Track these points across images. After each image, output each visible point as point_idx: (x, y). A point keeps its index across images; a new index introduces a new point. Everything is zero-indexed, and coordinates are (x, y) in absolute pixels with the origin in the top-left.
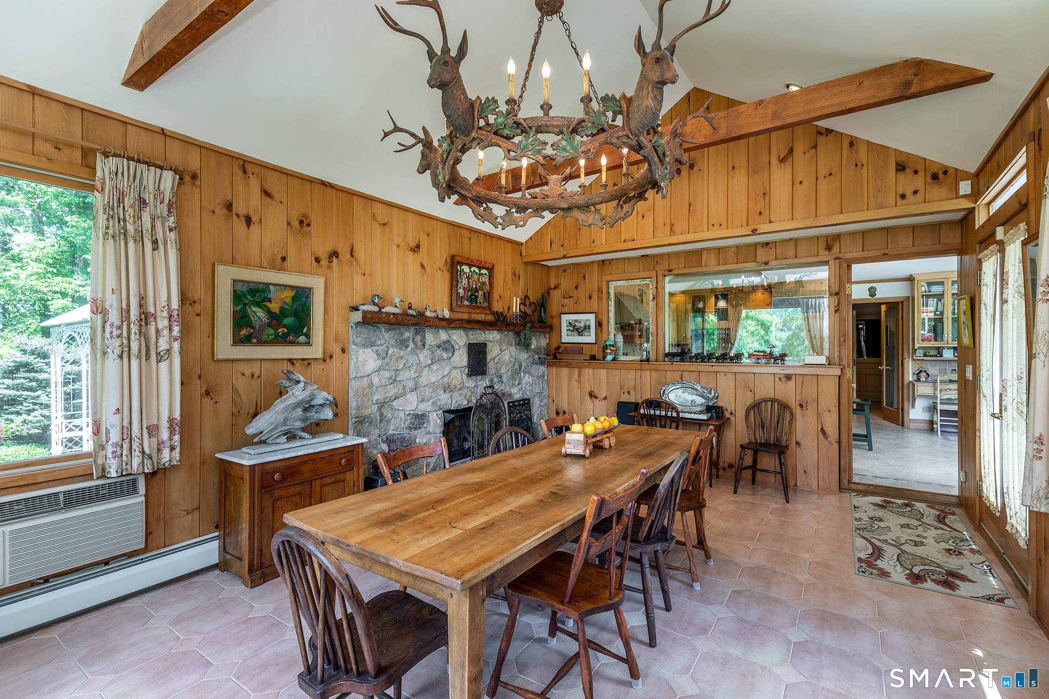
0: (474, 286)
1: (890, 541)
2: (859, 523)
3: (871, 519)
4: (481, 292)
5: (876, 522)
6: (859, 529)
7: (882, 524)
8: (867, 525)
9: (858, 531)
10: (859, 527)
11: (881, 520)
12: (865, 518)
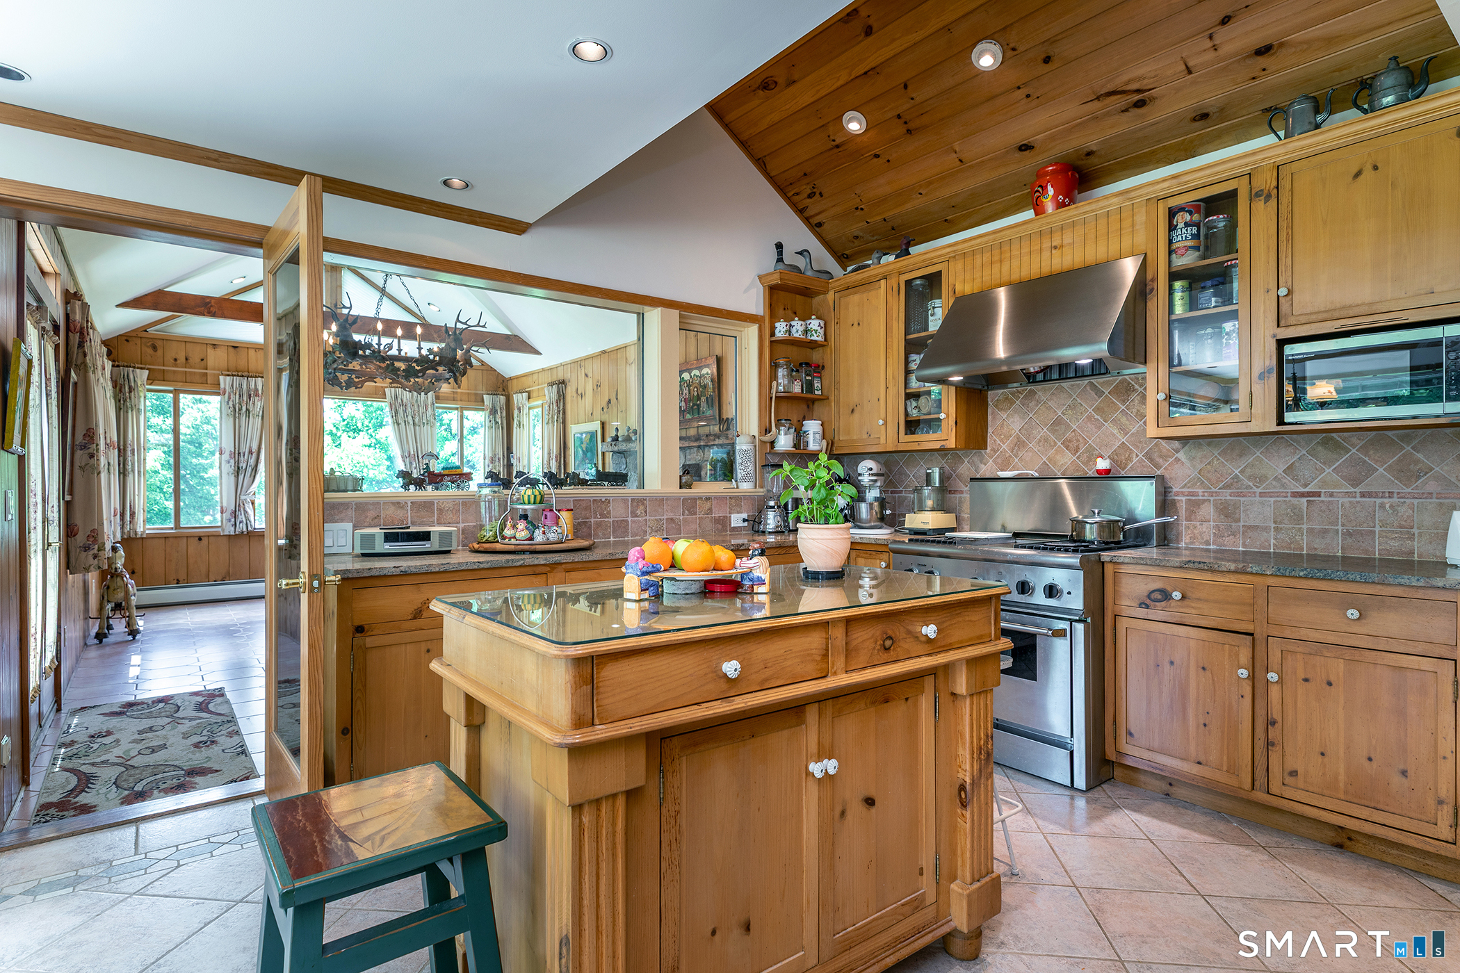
0: (696, 394)
1: (187, 721)
2: (231, 729)
3: (213, 742)
4: (703, 399)
5: (205, 739)
6: (228, 721)
7: (196, 739)
8: (219, 729)
9: (230, 718)
10: (230, 725)
11: (197, 745)
12: (222, 740)
